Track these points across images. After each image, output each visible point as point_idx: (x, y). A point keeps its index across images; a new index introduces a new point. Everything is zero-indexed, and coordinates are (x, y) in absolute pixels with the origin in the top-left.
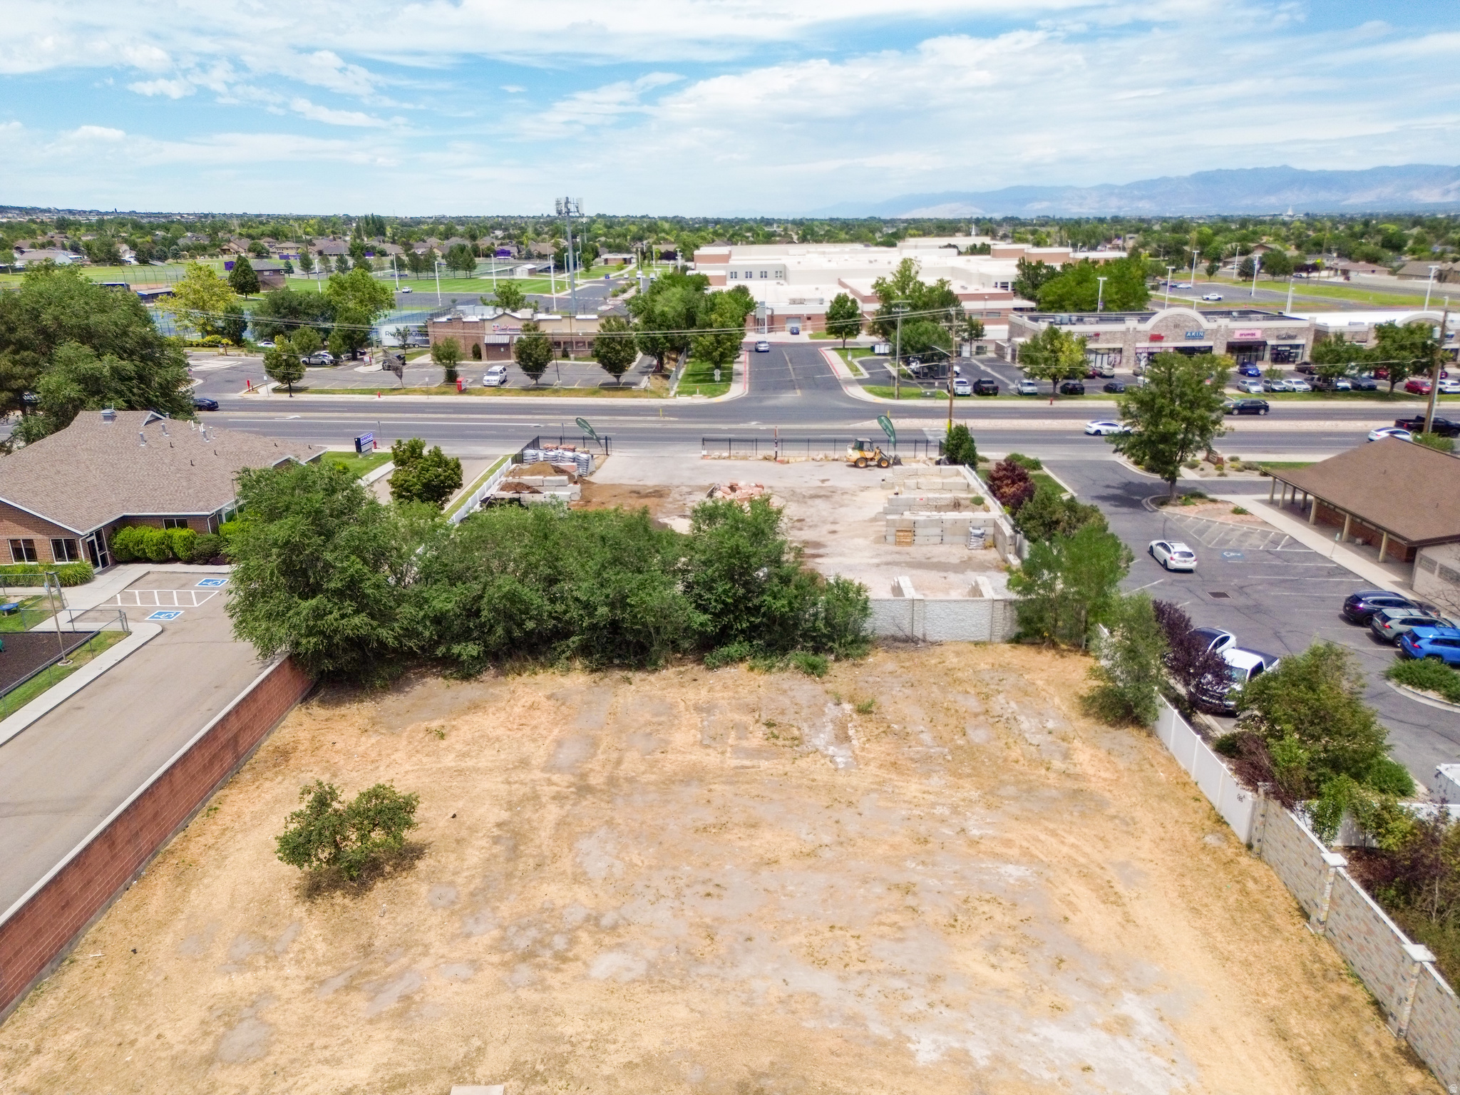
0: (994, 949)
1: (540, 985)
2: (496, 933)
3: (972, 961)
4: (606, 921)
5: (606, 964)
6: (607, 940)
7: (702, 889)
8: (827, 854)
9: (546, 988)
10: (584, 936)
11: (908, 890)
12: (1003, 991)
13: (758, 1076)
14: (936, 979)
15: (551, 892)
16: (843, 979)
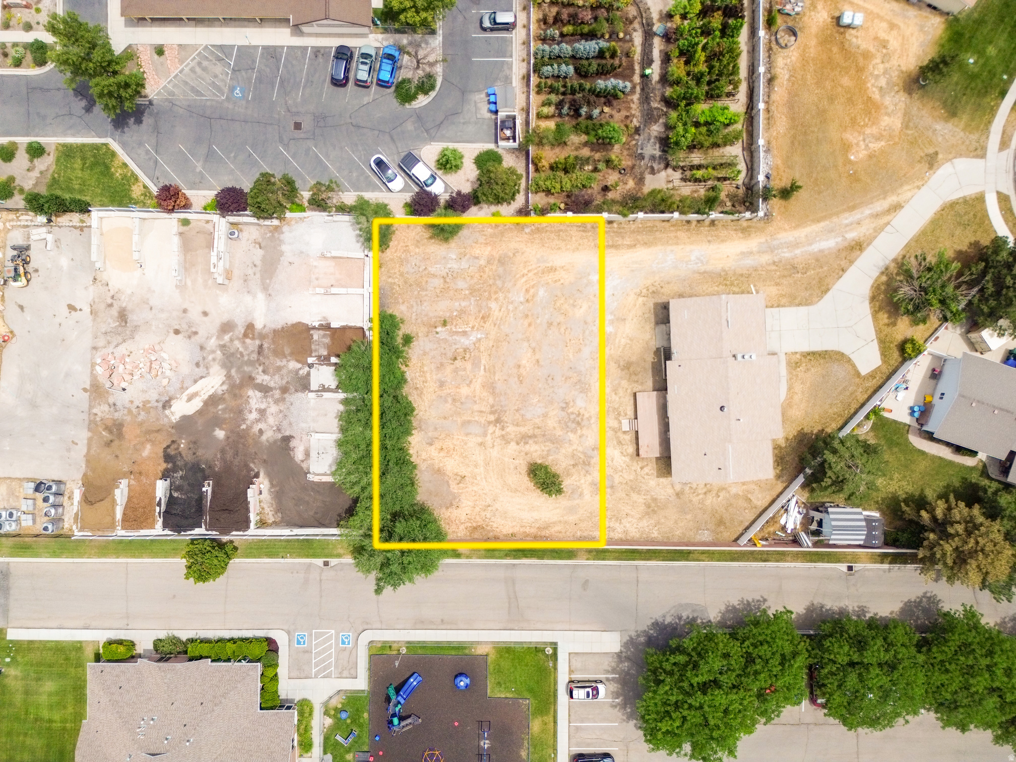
0: (574, 306)
1: (589, 419)
2: (569, 434)
3: (579, 313)
4: (564, 405)
5: (580, 403)
6: (572, 404)
7: (550, 381)
8: (533, 345)
9: (590, 417)
10: (570, 410)
11: (550, 324)
12: (590, 307)
13: (619, 366)
14: (586, 323)
15: (551, 423)
16: (586, 345)
